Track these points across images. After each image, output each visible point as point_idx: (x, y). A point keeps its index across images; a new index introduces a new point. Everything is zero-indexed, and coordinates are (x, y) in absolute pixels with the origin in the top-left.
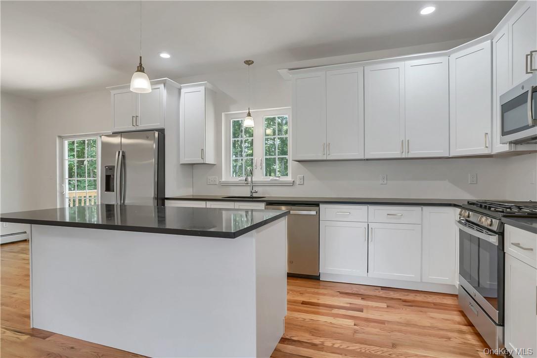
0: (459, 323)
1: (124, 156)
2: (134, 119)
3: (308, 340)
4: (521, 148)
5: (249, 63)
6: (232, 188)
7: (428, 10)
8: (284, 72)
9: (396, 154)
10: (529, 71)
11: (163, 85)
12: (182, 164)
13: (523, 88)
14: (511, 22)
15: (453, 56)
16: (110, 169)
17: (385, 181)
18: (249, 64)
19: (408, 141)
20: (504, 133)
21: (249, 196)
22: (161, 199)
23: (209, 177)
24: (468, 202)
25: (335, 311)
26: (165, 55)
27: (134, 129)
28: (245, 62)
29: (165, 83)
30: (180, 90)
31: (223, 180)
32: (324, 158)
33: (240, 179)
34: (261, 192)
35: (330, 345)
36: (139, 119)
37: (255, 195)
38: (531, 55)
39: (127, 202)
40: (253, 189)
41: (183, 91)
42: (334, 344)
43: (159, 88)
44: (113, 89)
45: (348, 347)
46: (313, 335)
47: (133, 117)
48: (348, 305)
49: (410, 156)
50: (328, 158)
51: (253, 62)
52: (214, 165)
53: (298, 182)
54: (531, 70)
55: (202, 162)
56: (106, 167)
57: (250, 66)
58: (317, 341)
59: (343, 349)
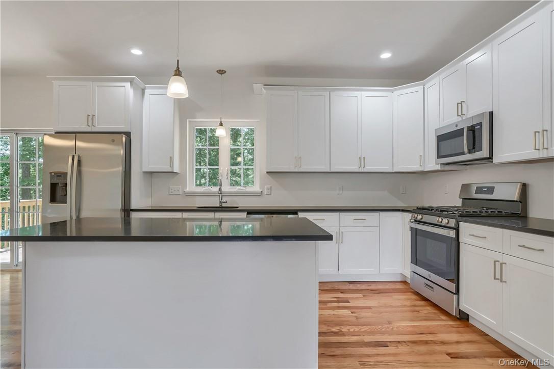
0: (417, 300)
1: (79, 161)
2: (90, 118)
3: (328, 330)
4: (447, 168)
5: (221, 72)
6: (198, 198)
7: (386, 55)
8: (258, 87)
9: (355, 168)
10: (460, 114)
11: (129, 84)
12: (144, 172)
13: (457, 126)
14: (442, 77)
15: (396, 93)
16: (58, 176)
17: (341, 191)
18: (221, 74)
19: (364, 158)
20: (439, 157)
21: (218, 206)
22: (127, 211)
23: (171, 186)
24: (417, 208)
25: (329, 305)
26: (137, 52)
27: (89, 129)
28: (217, 71)
29: (132, 82)
30: (143, 90)
31: (187, 190)
32: (296, 170)
33: (204, 189)
34: (230, 202)
35: (347, 331)
36: (96, 119)
37: (224, 205)
38: (461, 103)
39: (84, 214)
40: (223, 199)
41: (147, 92)
42: (349, 330)
43: (124, 86)
44: (55, 79)
45: (360, 329)
46: (328, 326)
47: (88, 115)
48: (335, 299)
49: (365, 170)
50: (299, 171)
51: (225, 72)
52: (177, 173)
53: (265, 192)
54: (462, 114)
55: (170, 170)
56: (51, 173)
57: (223, 75)
58: (335, 329)
59: (358, 331)
